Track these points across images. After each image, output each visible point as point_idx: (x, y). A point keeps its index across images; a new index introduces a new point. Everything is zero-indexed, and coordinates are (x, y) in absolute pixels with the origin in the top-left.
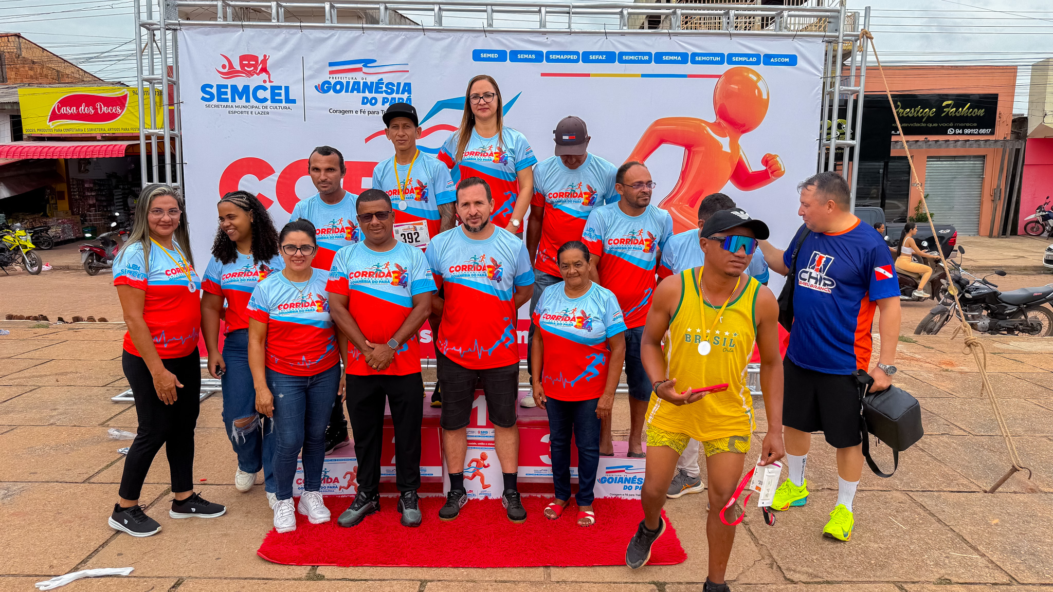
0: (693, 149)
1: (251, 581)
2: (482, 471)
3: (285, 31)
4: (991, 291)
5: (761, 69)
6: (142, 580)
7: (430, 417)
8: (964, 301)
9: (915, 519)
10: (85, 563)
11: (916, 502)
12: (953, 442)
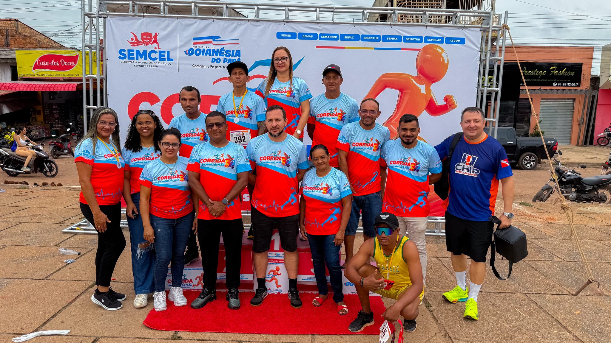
0: (404, 92)
1: (139, 339)
2: (277, 277)
3: (168, 19)
4: (577, 177)
5: (444, 46)
6: (75, 338)
7: (247, 245)
8: (561, 183)
9: (530, 310)
10: (42, 327)
11: (531, 300)
12: (554, 265)
